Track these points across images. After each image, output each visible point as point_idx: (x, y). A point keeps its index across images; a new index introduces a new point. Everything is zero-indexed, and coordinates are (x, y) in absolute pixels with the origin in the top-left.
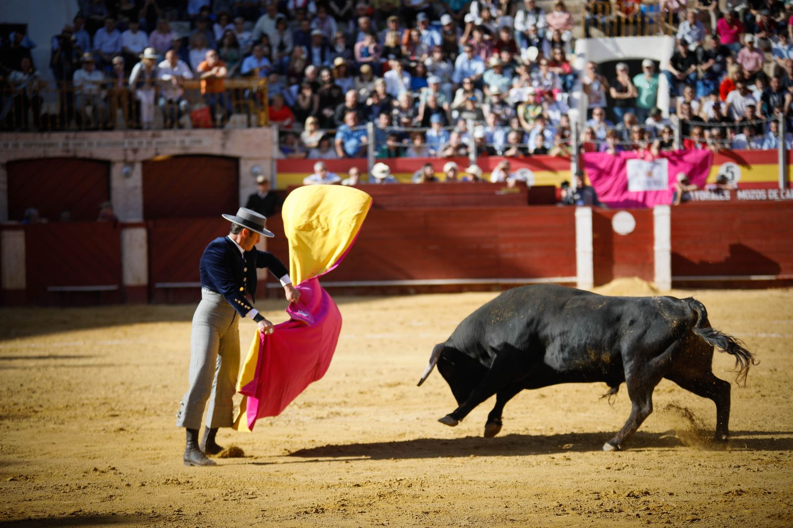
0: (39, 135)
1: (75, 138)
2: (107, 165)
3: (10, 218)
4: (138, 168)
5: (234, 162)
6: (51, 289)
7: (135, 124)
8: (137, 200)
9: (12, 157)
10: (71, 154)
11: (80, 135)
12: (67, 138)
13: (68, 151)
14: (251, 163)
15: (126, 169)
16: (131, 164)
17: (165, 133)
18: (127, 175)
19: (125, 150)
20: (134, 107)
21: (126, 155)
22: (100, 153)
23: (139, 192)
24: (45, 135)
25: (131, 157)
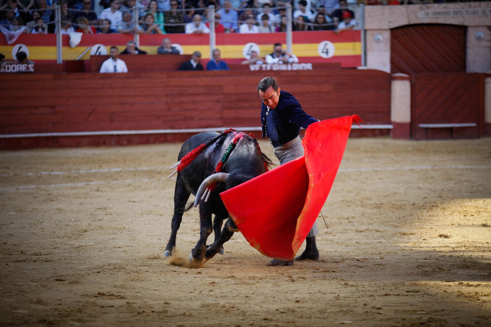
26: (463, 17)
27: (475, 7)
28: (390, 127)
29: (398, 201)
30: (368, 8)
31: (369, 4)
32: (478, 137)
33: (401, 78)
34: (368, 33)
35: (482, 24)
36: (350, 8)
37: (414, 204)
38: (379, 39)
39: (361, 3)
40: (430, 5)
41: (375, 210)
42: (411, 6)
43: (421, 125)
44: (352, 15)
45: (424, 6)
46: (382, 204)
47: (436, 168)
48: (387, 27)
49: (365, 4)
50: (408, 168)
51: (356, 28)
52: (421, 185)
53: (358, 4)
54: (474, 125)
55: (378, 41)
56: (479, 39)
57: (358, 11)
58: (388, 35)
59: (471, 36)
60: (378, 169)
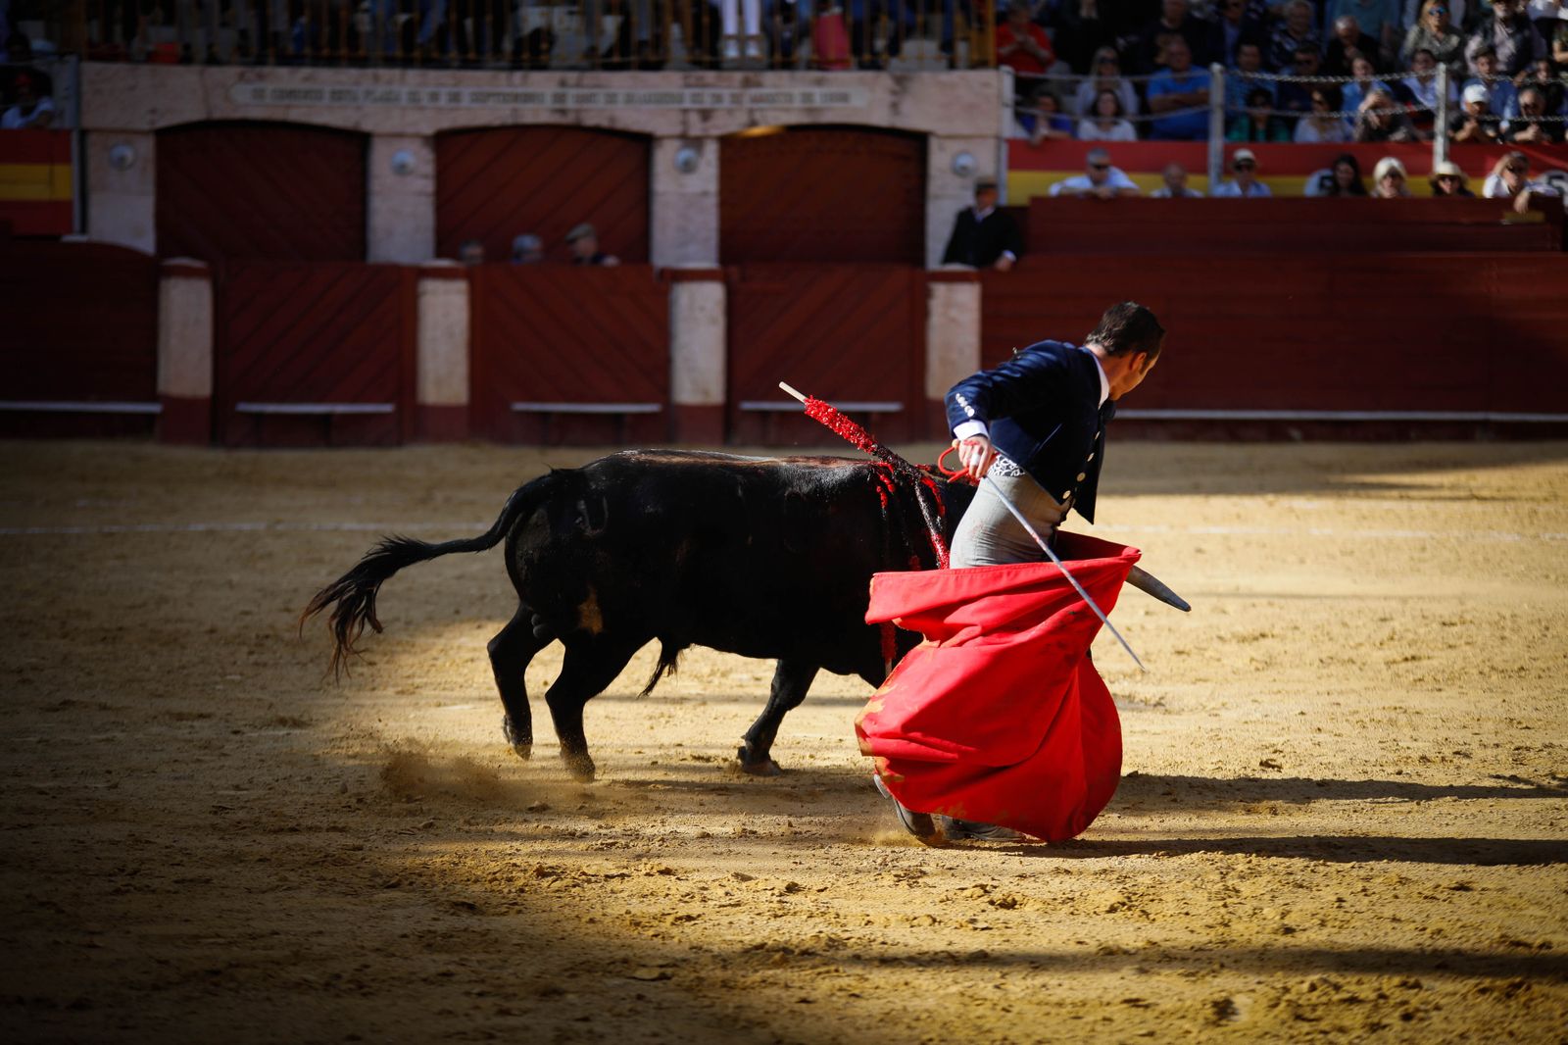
0: (503, 75)
1: (578, 85)
2: (645, 142)
3: (440, 253)
4: (711, 151)
5: (917, 143)
6: (520, 406)
7: (707, 58)
8: (707, 222)
9: (446, 123)
10: (569, 119)
11: (590, 77)
12: (563, 84)
13: (563, 112)
14: (954, 146)
15: (687, 154)
16: (696, 143)
17: (770, 77)
18: (688, 167)
19: (685, 111)
20: (706, 20)
21: (685, 123)
22: (632, 119)
23: (712, 203)
24: (518, 76)
25: (696, 128)
26: (359, 108)
27: (390, 82)
28: (155, 408)
29: (167, 621)
30: (91, 68)
31: (95, 57)
32: (399, 442)
33: (187, 273)
34: (92, 138)
35: (410, 130)
36: (39, 65)
37: (212, 631)
38: (122, 159)
39: (71, 53)
40: (266, 70)
41: (100, 647)
42: (216, 73)
43: (244, 407)
44: (43, 86)
45: (251, 72)
46: (120, 629)
47: (280, 528)
48: (146, 127)
49: (80, 60)
50: (201, 527)
51: (55, 125)
52: (235, 577)
53: (61, 55)
54: (387, 408)
55: (120, 163)
56: (402, 170)
57: (62, 76)
58: (147, 147)
59: (382, 160)
60: (115, 529)
